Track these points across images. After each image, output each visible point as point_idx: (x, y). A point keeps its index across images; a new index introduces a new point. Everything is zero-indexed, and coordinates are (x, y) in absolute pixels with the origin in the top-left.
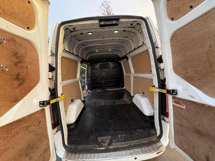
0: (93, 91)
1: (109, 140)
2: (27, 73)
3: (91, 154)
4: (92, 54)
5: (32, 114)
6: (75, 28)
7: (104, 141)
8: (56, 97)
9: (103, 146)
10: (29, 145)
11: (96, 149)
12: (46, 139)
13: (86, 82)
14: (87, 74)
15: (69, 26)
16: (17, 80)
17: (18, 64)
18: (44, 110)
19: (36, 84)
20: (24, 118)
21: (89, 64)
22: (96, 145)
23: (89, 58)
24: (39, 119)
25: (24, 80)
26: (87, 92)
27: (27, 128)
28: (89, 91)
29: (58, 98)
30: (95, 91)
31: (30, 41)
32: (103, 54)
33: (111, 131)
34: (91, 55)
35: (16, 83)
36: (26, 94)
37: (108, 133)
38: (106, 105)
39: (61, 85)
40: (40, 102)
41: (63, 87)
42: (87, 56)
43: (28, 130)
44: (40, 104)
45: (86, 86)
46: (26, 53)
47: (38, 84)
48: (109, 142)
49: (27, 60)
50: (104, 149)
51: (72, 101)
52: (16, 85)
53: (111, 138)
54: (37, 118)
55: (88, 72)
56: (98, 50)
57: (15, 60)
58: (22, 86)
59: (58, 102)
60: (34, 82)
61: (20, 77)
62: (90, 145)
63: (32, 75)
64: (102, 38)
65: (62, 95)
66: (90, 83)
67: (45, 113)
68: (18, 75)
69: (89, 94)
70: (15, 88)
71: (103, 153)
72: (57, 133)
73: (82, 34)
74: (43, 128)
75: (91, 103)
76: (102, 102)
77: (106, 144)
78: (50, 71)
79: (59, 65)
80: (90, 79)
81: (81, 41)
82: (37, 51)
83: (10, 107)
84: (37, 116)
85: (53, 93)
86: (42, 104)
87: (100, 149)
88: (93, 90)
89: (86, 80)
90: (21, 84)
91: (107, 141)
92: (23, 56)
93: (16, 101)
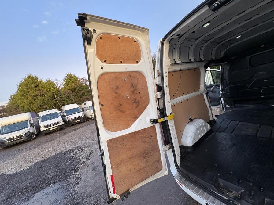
0: (235, 107)
1: (240, 192)
2: (140, 97)
3: (205, 192)
4: (231, 44)
5: (145, 128)
6: (179, 34)
7: (229, 189)
8: (165, 116)
9: (224, 194)
10: (145, 151)
11: (212, 190)
12: (157, 151)
13: (221, 92)
14: (223, 79)
15: (171, 36)
16: (135, 103)
17: (134, 92)
18: (154, 127)
19: (147, 105)
20: (140, 130)
21: (226, 63)
22: (213, 186)
23: (225, 54)
24: (151, 134)
25: (139, 102)
26: (224, 109)
27: (143, 138)
28: (227, 106)
29: (166, 118)
30: (241, 107)
31: (141, 71)
32: (257, 34)
33: (249, 181)
34: (229, 47)
35: (135, 105)
36: (141, 113)
37: (240, 182)
38: (258, 135)
39: (170, 103)
40: (151, 120)
41: (173, 106)
42: (221, 51)
43: (144, 140)
44: (151, 121)
45: (222, 99)
46: (138, 82)
47: (149, 105)
48: (239, 196)
49: (139, 87)
50: (225, 198)
51: (191, 120)
52: (135, 107)
53: (243, 192)
54: (150, 132)
55: (223, 77)
56: (241, 34)
57: (132, 89)
58: (138, 107)
59: (167, 121)
60: (145, 103)
61: (136, 100)
62: (204, 180)
63: (144, 98)
64: (238, 15)
65: (171, 113)
66: (228, 94)
67: (155, 130)
68: (135, 100)
69: (228, 111)
70: (135, 109)
71: (222, 203)
72: (169, 150)
73: (194, 32)
74: (154, 141)
75: (226, 126)
76: (250, 129)
77: (232, 195)
78: (158, 92)
79: (166, 84)
80: (228, 88)
81: (200, 38)
82: (146, 77)
83: (134, 122)
84: (149, 131)
85: (162, 112)
86: (152, 122)
87: (219, 195)
88: (236, 105)
89: (221, 89)
90: (137, 106)
91: (234, 192)
92: (136, 85)
93: (136, 118)
